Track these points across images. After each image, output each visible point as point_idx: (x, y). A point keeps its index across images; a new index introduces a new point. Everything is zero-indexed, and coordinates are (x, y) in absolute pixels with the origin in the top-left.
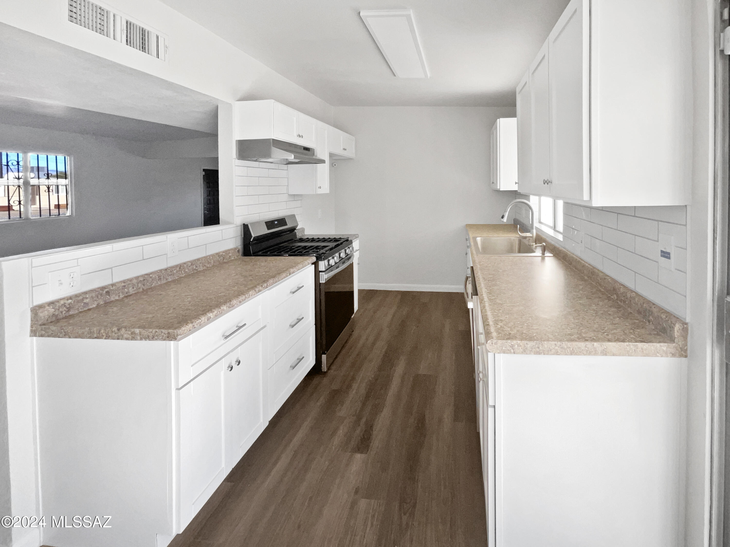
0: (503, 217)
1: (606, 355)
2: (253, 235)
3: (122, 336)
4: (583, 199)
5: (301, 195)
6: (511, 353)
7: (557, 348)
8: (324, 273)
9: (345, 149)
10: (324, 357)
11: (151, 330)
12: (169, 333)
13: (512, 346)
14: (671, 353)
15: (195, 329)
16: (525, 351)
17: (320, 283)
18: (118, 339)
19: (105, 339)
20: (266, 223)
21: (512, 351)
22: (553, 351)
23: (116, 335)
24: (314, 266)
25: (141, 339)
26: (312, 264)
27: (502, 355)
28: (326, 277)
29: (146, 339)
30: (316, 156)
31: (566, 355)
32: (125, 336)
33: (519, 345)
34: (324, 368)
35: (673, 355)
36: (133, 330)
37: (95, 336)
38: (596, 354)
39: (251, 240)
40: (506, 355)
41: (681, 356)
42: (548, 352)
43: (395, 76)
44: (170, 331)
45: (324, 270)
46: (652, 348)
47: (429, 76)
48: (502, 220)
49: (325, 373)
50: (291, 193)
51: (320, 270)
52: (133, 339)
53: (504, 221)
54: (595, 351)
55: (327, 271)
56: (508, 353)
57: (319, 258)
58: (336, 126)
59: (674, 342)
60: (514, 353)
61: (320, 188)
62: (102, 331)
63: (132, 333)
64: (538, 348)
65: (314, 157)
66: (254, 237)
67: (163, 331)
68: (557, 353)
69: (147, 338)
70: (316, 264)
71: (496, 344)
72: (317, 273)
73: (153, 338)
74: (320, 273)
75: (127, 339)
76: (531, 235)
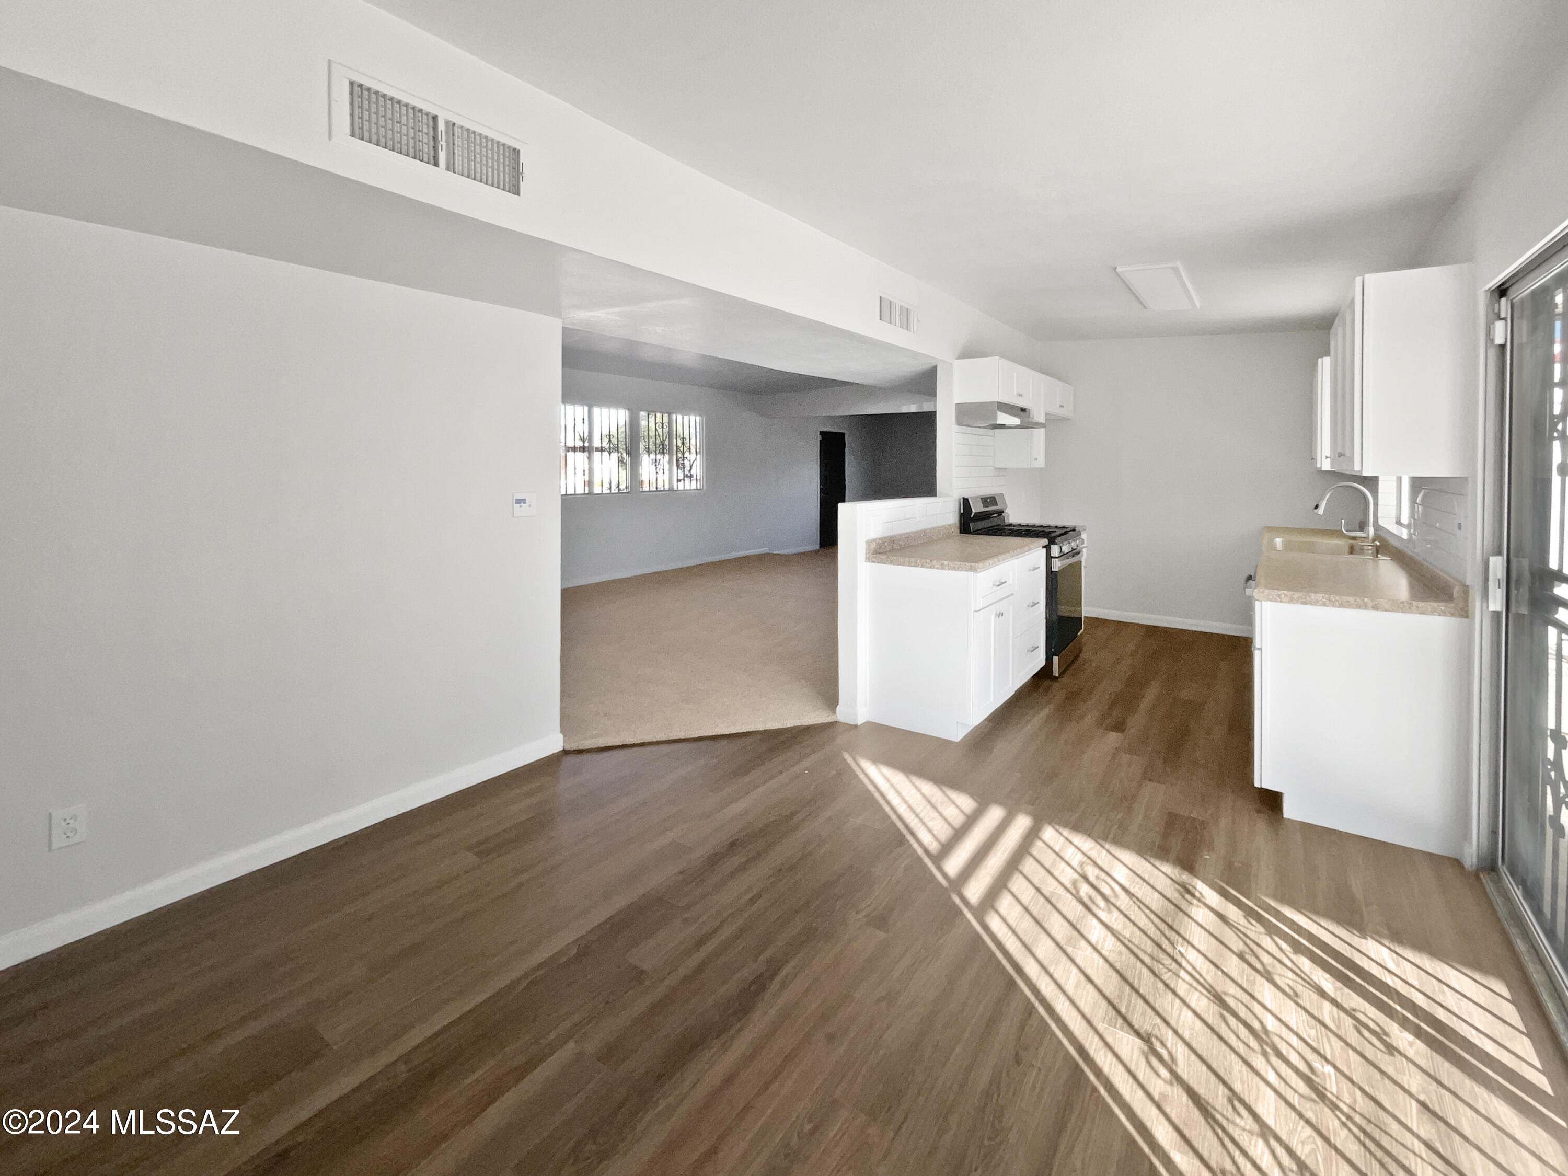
0: (1317, 507)
1: (1377, 610)
2: (974, 511)
3: (934, 566)
4: (1354, 468)
5: (1006, 469)
6: (1277, 601)
7: (1324, 600)
8: (1057, 559)
9: (1062, 406)
10: (1056, 659)
11: (956, 563)
12: (971, 566)
13: (1279, 596)
14: (1450, 612)
15: (994, 565)
16: (1291, 601)
17: (1052, 571)
18: (931, 568)
19: (921, 567)
20: (981, 499)
21: (1279, 599)
22: (1321, 603)
23: (930, 565)
24: (1045, 549)
25: (949, 569)
26: (1043, 547)
27: (1269, 603)
28: (1059, 565)
29: (952, 569)
30: (1033, 419)
31: (1334, 607)
32: (936, 566)
33: (1285, 595)
34: (1056, 673)
35: (1452, 615)
36: (942, 562)
37: (913, 564)
38: (1366, 607)
39: (972, 516)
40: (1272, 603)
41: (1462, 616)
42: (1316, 603)
43: (1146, 308)
44: (973, 564)
45: (1057, 556)
46: (1429, 607)
47: (1198, 305)
48: (1316, 511)
49: (1056, 678)
50: (996, 466)
51: (1052, 555)
52: (942, 568)
53: (1319, 513)
54: (1366, 606)
55: (1060, 558)
56: (1275, 601)
57: (1052, 541)
58: (1042, 371)
59: (1453, 602)
60: (1281, 602)
61: (1036, 459)
62: (919, 561)
63: (942, 564)
64: (1306, 598)
65: (1030, 420)
66: (975, 513)
67: (967, 564)
68: (1324, 605)
69: (954, 569)
70: (1048, 548)
71: (1263, 592)
72: (1049, 558)
73: (958, 568)
74: (1052, 559)
75: (938, 568)
76: (1364, 535)
